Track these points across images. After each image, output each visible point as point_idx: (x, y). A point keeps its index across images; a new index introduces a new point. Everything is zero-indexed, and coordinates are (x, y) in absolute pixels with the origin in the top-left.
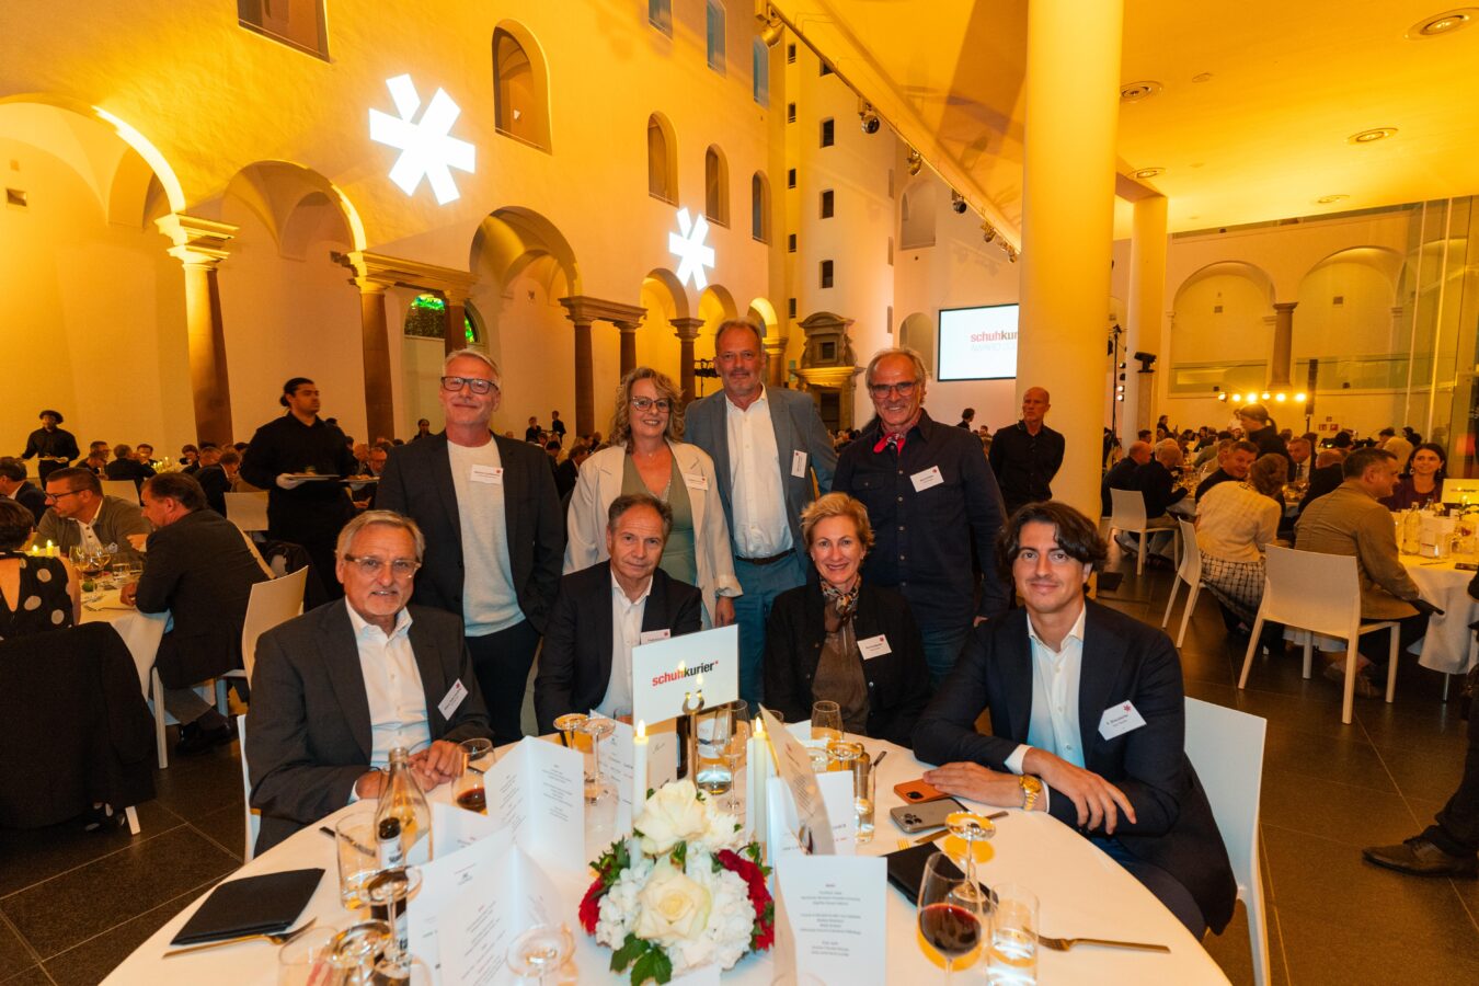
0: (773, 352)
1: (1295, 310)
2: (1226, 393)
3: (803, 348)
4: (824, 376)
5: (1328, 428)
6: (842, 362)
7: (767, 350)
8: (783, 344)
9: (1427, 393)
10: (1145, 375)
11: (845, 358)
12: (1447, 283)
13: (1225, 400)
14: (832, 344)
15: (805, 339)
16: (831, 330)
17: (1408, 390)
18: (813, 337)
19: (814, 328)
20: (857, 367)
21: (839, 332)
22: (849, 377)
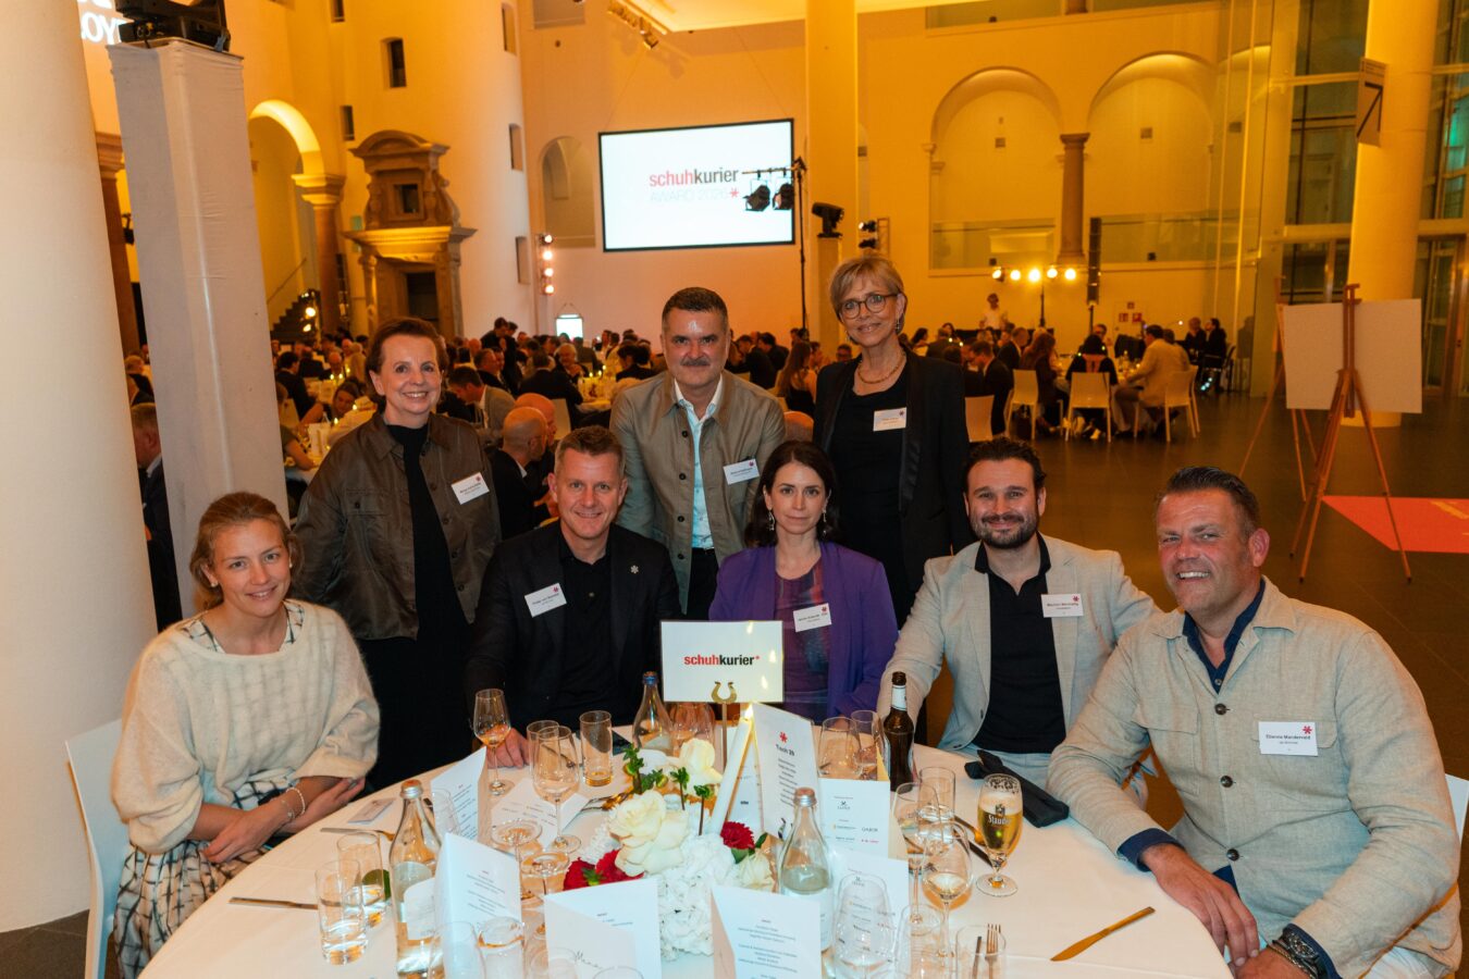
0: (318, 200)
1: (1086, 145)
2: (1003, 269)
3: (366, 196)
4: (405, 242)
5: (1130, 318)
6: (431, 218)
7: (306, 197)
8: (335, 186)
9: (1233, 268)
10: (828, 241)
11: (436, 210)
12: (1252, 105)
13: (1001, 279)
14: (415, 187)
15: (368, 179)
16: (407, 163)
17: (1218, 265)
18: (378, 174)
19: (378, 158)
20: (459, 228)
21: (421, 166)
22: (444, 246)
